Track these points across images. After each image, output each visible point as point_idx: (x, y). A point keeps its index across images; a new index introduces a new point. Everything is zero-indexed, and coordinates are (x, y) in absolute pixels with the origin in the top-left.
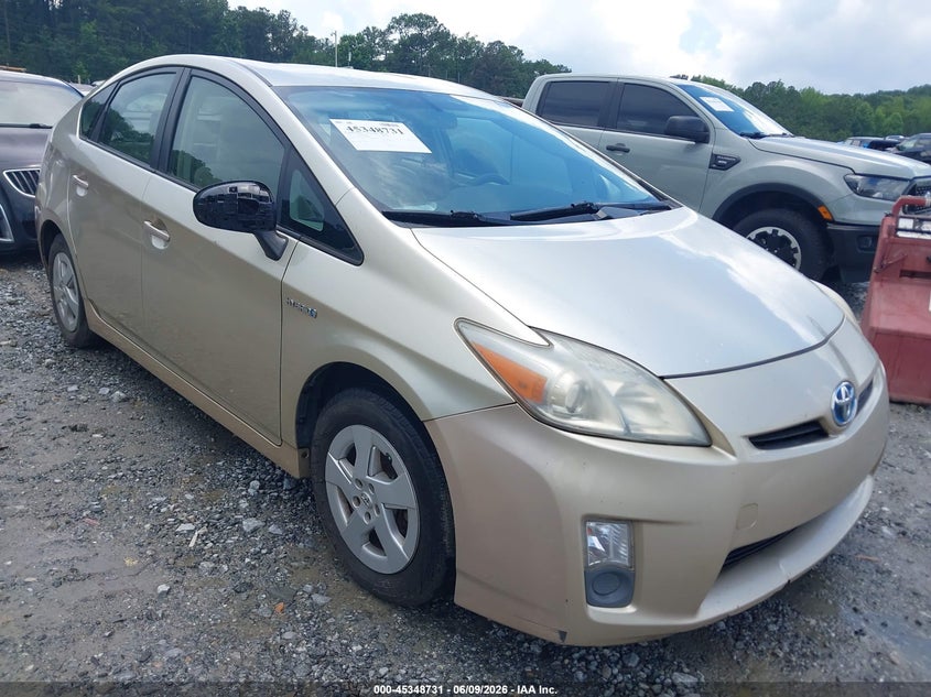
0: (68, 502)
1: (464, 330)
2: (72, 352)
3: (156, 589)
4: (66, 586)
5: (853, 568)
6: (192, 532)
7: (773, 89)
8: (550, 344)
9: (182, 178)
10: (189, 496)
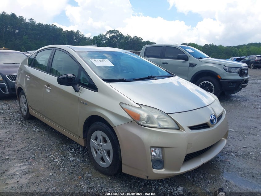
0: (26, 156)
1: (122, 105)
2: (25, 120)
3: (49, 174)
4: (27, 175)
5: (223, 163)
6: (58, 161)
7: (210, 46)
8: (141, 107)
9: (54, 74)
10: (57, 153)
